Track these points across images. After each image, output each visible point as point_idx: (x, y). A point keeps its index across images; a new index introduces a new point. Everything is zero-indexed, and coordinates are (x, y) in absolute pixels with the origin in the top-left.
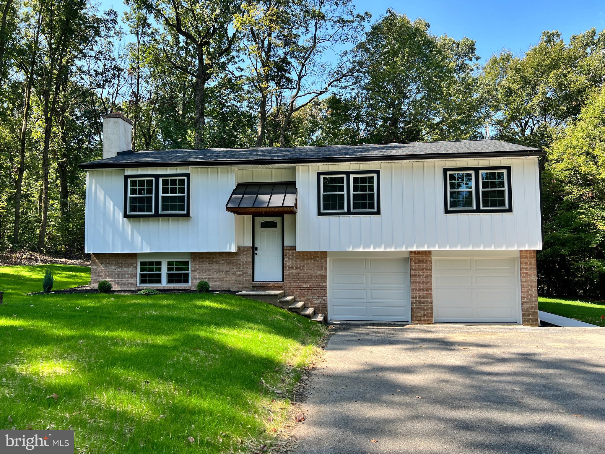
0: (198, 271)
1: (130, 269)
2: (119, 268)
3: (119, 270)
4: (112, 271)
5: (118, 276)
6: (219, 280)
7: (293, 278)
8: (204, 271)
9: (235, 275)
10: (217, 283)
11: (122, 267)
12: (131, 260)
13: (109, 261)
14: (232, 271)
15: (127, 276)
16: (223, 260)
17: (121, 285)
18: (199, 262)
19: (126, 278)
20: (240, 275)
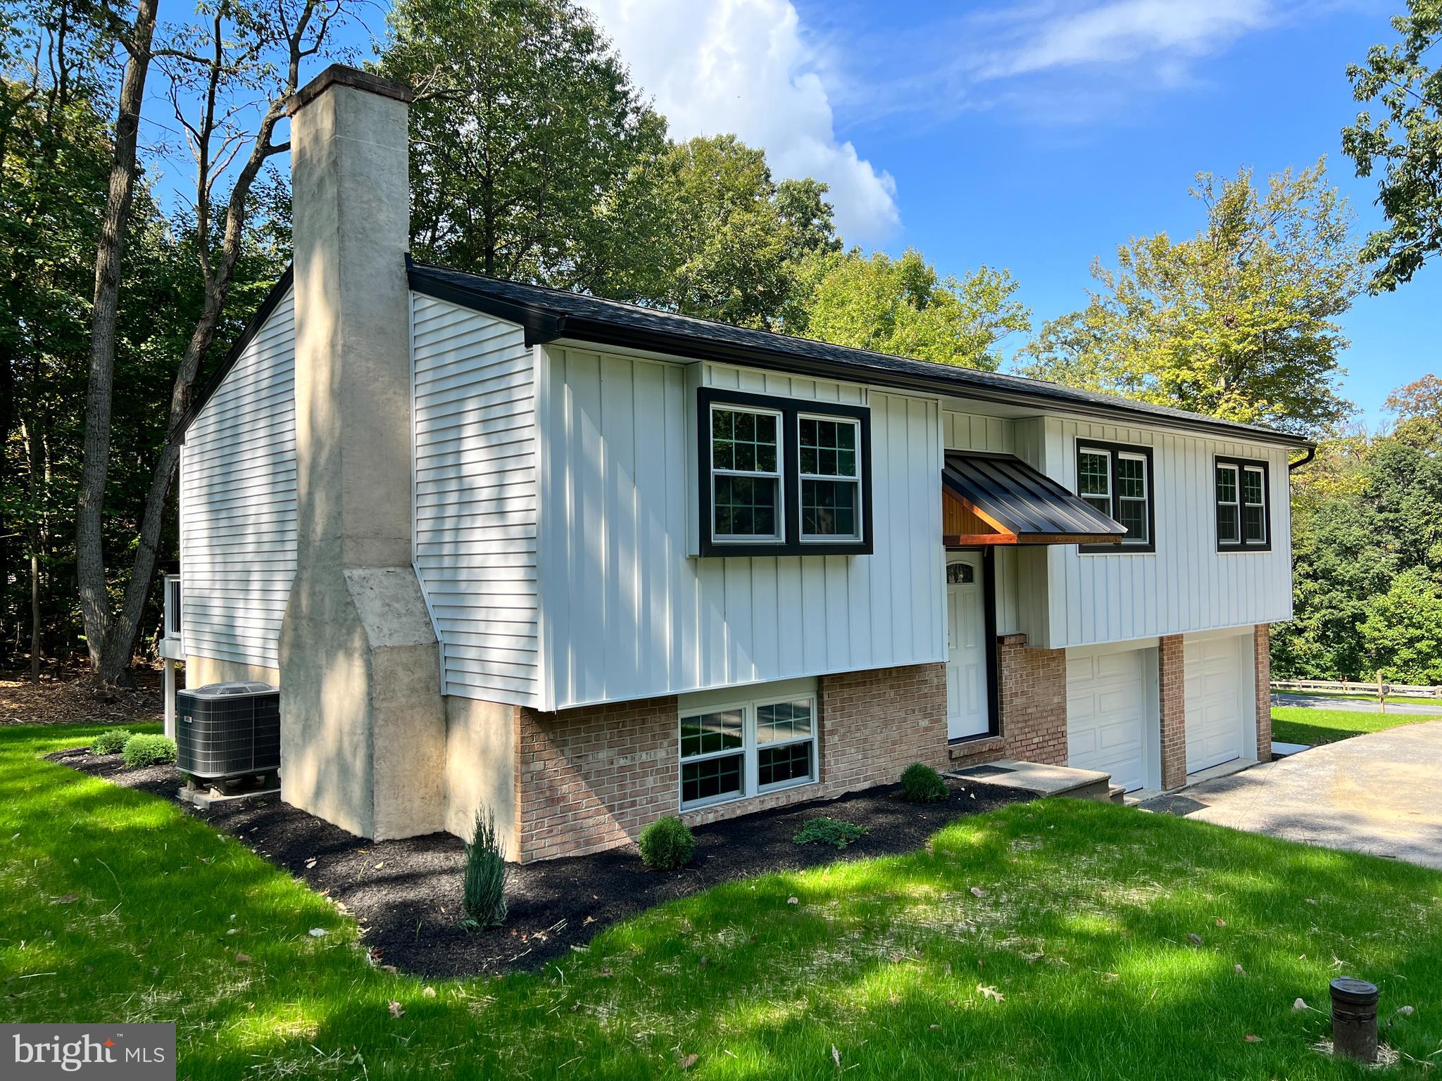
0: (842, 730)
1: (661, 754)
2: (622, 753)
3: (622, 762)
4: (599, 773)
5: (622, 787)
6: (886, 752)
7: (1018, 722)
8: (853, 728)
9: (917, 731)
10: (882, 762)
11: (632, 751)
12: (663, 717)
13: (588, 730)
14: (911, 718)
15: (650, 781)
16: (892, 687)
17: (632, 823)
18: (843, 701)
19: (645, 792)
20: (926, 729)
